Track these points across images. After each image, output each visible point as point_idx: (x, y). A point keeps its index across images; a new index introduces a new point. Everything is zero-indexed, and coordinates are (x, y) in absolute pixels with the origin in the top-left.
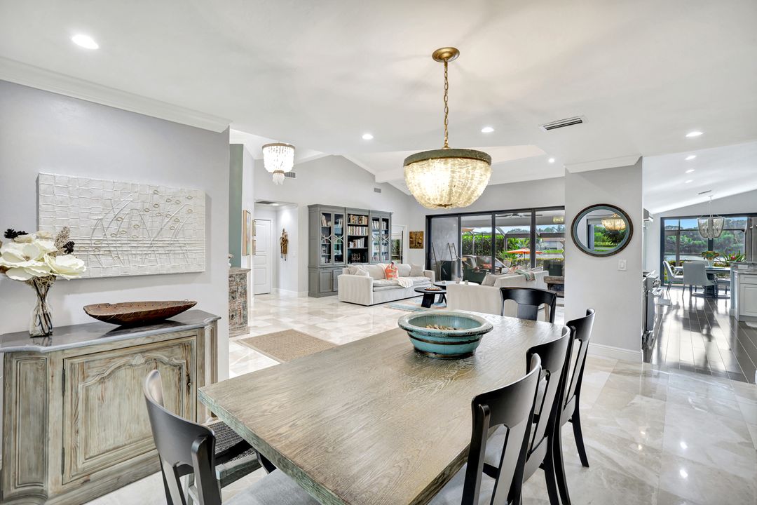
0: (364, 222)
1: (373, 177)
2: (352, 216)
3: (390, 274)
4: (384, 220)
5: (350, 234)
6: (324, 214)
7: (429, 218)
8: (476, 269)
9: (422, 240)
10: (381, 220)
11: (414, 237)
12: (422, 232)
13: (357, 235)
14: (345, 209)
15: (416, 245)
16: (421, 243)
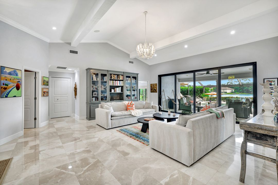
0: (121, 78)
1: (128, 55)
2: (113, 75)
3: (129, 108)
4: (133, 77)
5: (111, 85)
6: (94, 74)
7: (160, 76)
8: (186, 104)
9: (156, 88)
10: (131, 77)
11: (152, 86)
12: (156, 84)
13: (117, 85)
14: (108, 71)
15: (153, 91)
16: (156, 90)
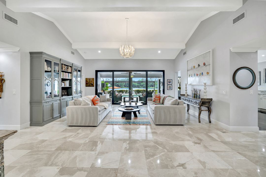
0: (70, 70)
1: (71, 44)
2: (63, 65)
4: (79, 71)
5: (62, 77)
6: (46, 61)
7: (97, 72)
9: (93, 82)
11: (88, 81)
12: (94, 79)
13: (66, 78)
14: (60, 60)
15: (89, 85)
16: (93, 84)
